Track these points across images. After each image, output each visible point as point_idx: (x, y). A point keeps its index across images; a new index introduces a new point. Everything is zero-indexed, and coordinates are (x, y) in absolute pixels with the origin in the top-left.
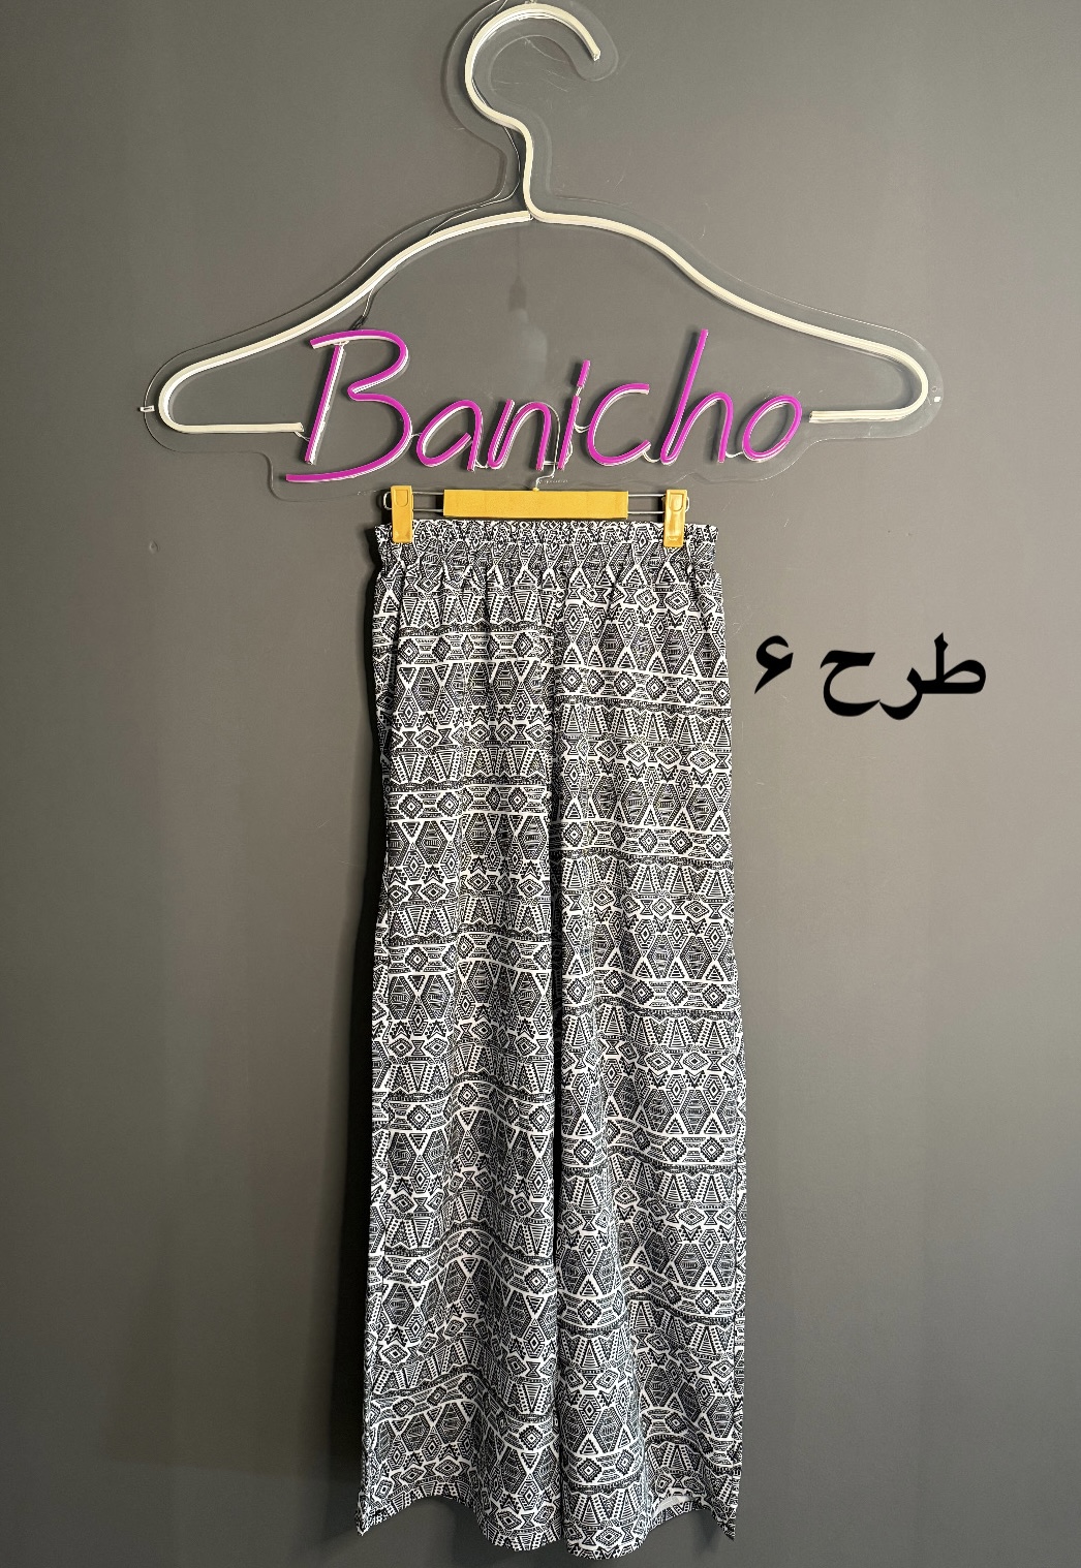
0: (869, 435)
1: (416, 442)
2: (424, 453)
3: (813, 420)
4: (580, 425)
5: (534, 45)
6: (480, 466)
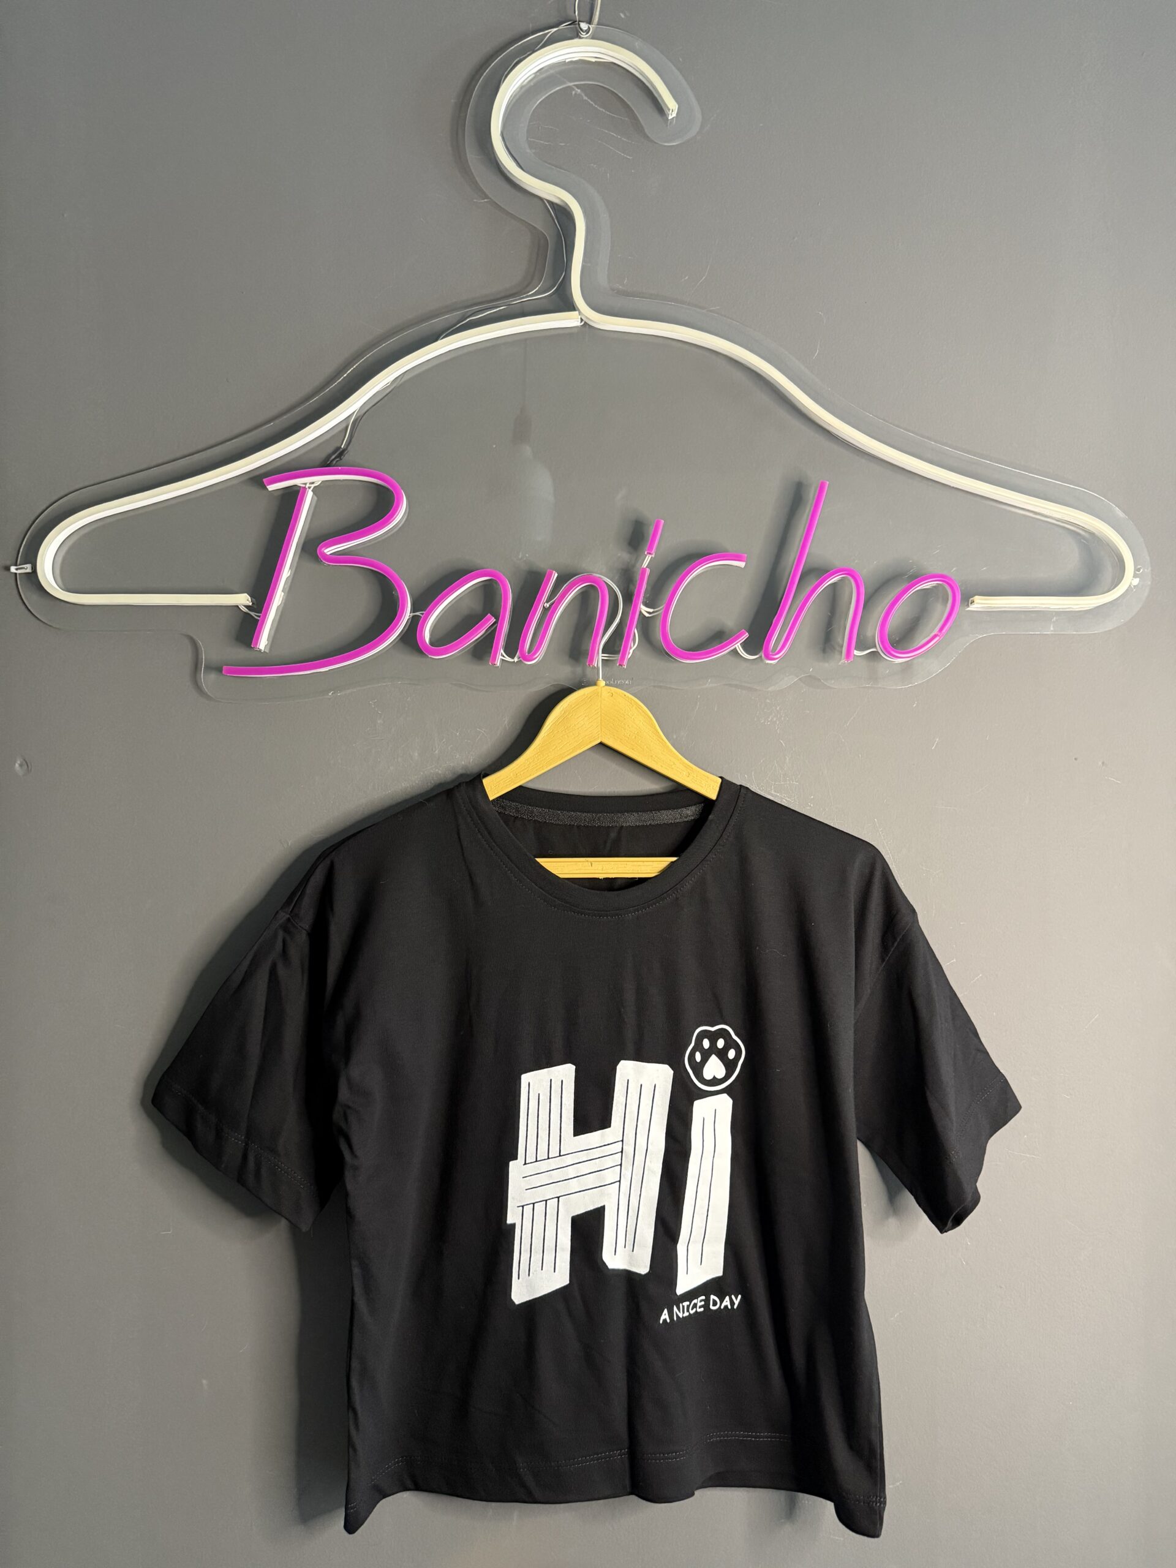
0: (1051, 630)
1: (415, 625)
2: (427, 639)
3: (972, 608)
4: (646, 605)
5: (586, 95)
6: (508, 659)
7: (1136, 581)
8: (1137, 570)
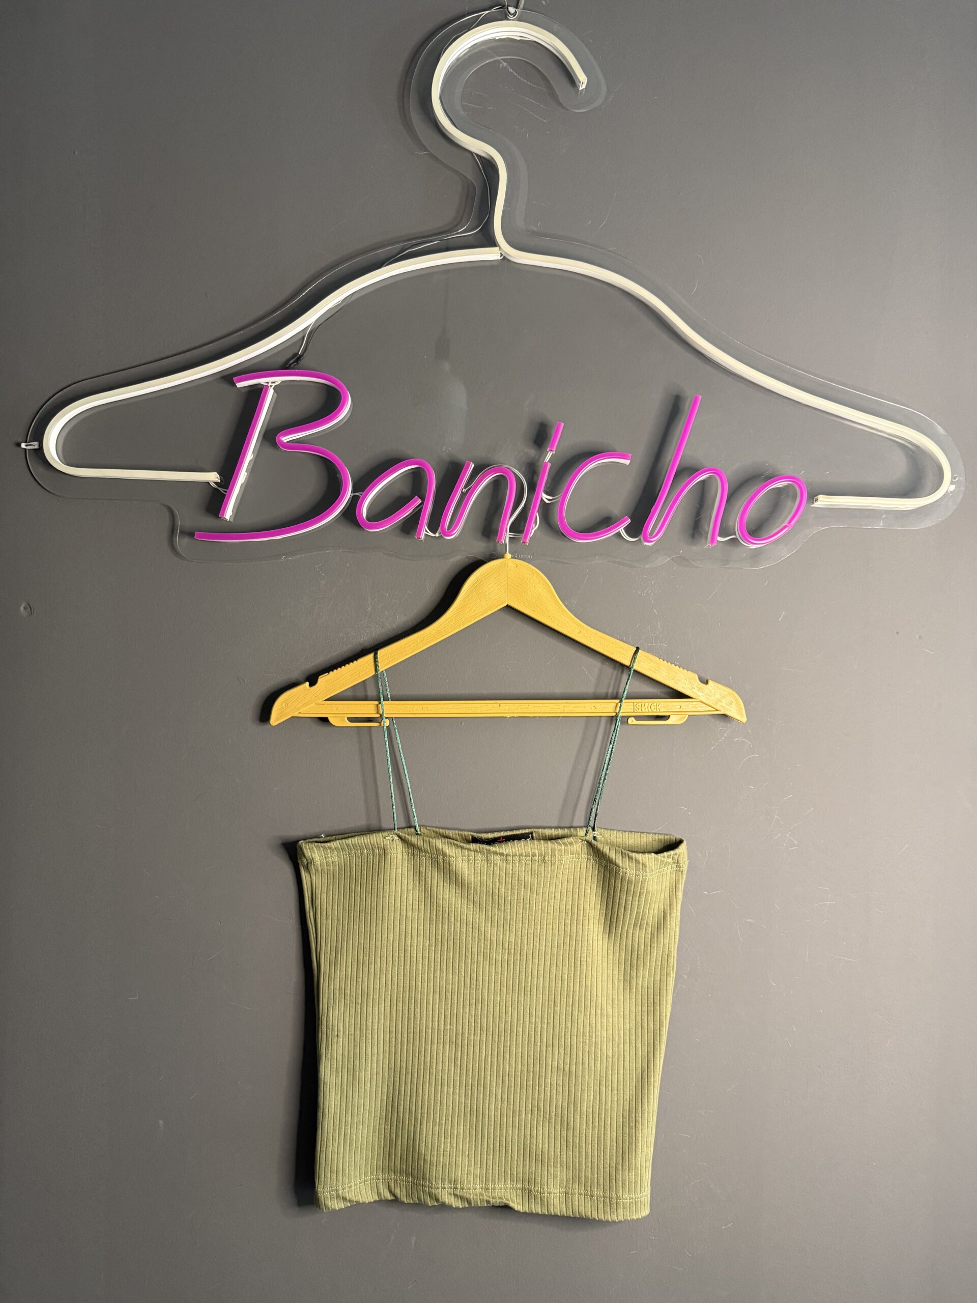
0: (880, 526)
1: (354, 503)
2: (364, 515)
3: (816, 505)
4: (547, 494)
5: (511, 68)
6: (431, 534)
7: (952, 488)
8: (953, 478)
